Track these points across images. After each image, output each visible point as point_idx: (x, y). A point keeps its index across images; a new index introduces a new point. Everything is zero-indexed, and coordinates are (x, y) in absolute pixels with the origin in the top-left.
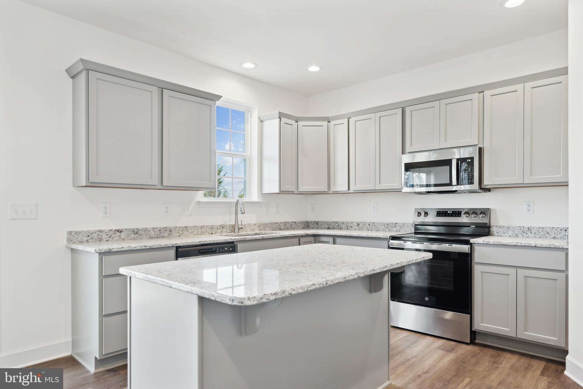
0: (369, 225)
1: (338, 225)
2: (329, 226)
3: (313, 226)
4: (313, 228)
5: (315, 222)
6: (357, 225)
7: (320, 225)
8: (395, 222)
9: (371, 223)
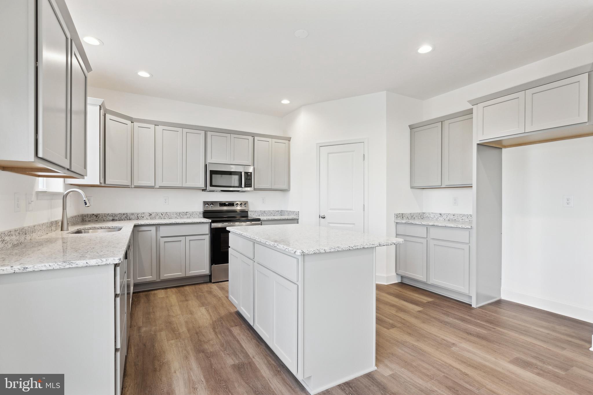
0: (162, 214)
1: (126, 216)
2: (114, 218)
3: (90, 219)
4: (89, 221)
5: (93, 214)
6: (149, 215)
7: (100, 218)
8: (186, 211)
9: (163, 213)
